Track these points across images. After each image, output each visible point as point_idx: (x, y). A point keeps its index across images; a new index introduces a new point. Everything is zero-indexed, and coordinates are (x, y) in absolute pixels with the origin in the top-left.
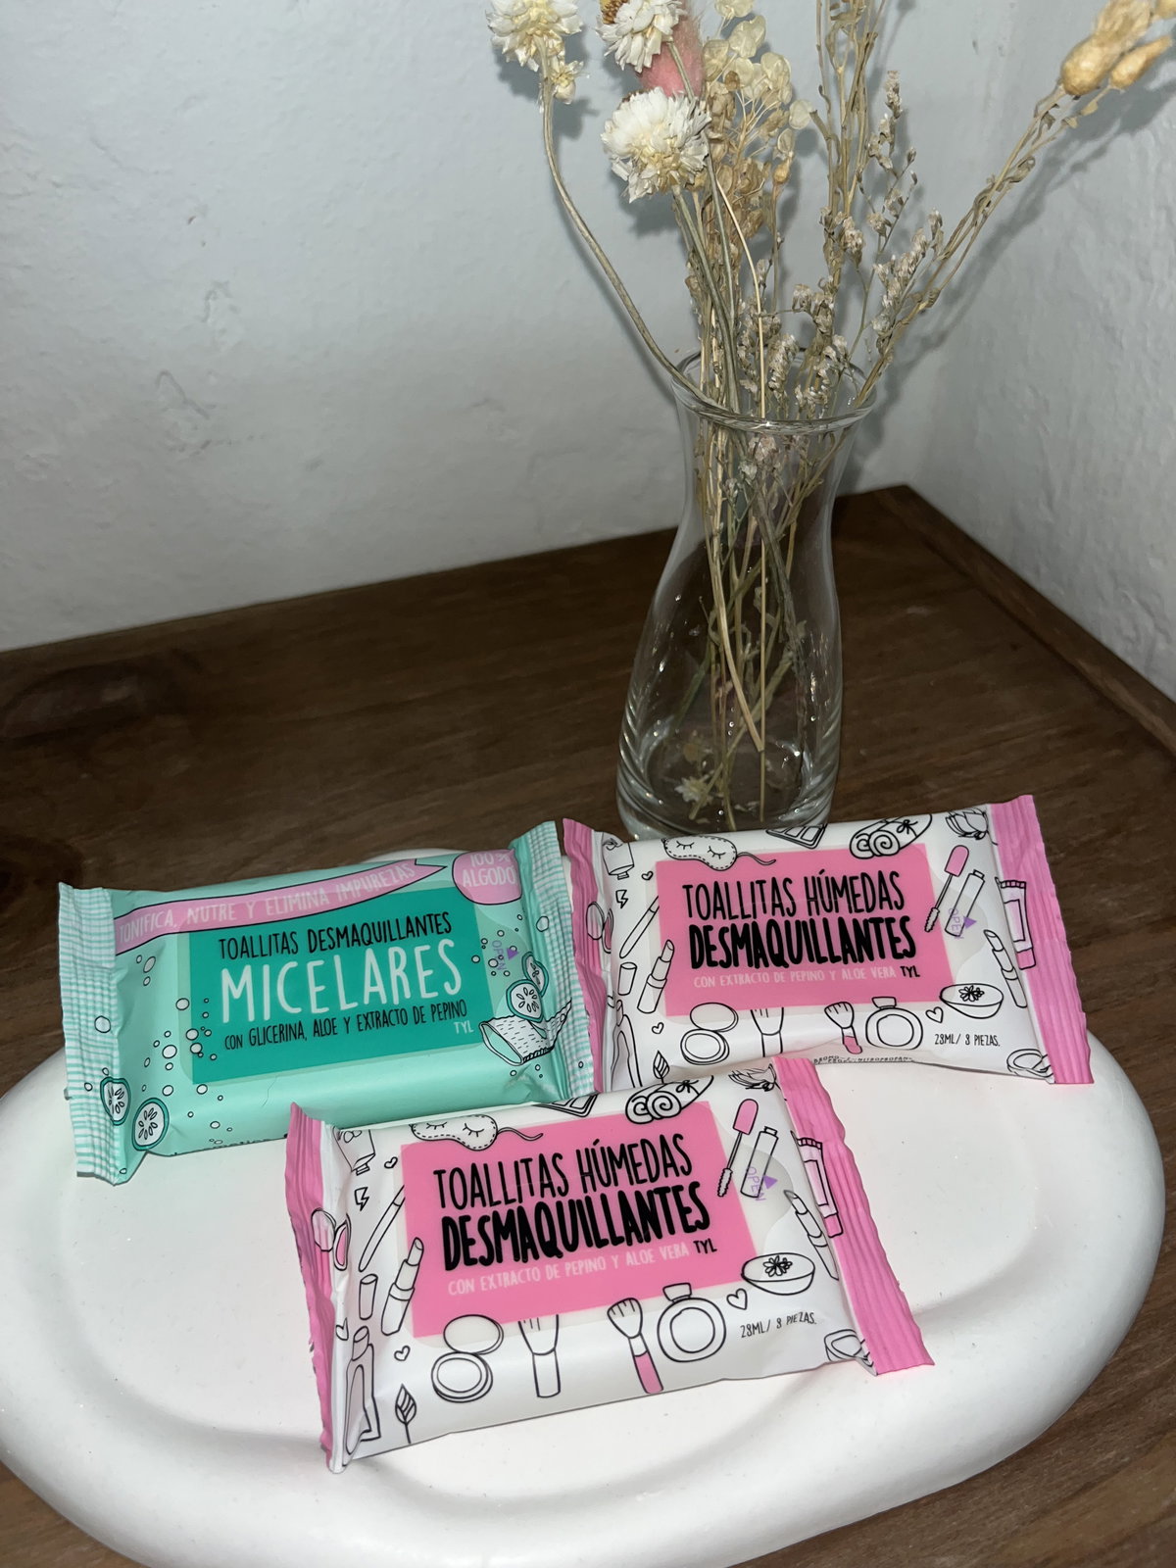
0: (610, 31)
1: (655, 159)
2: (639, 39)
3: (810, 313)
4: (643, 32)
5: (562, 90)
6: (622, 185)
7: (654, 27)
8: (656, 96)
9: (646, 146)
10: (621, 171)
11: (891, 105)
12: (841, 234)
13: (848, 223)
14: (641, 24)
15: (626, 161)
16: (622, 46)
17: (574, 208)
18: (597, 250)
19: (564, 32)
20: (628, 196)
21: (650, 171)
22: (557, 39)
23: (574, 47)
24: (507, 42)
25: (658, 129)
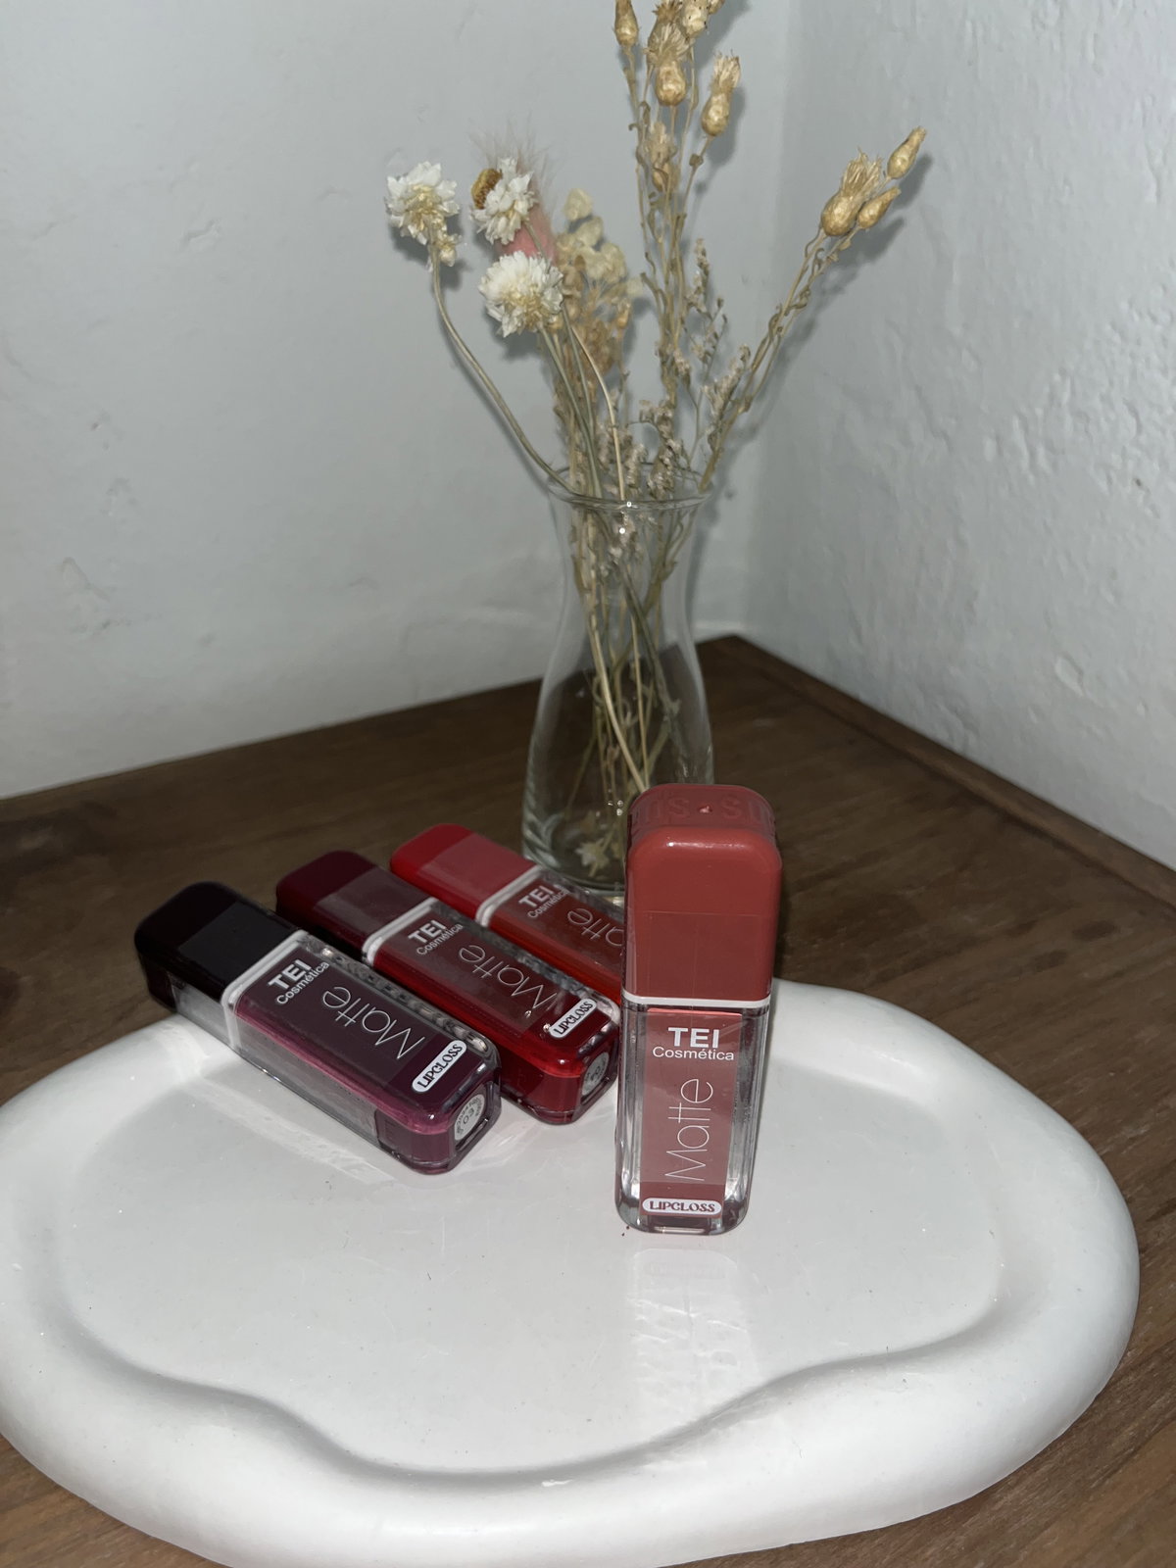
0: (480, 214)
1: (522, 303)
2: (503, 220)
3: (653, 424)
4: (505, 214)
5: (446, 254)
6: (496, 324)
7: (514, 211)
8: (519, 255)
9: (513, 292)
10: (495, 313)
11: (701, 265)
12: (673, 362)
13: (677, 353)
14: (505, 205)
15: (498, 306)
16: (490, 225)
17: (461, 340)
18: (480, 372)
19: (445, 212)
20: (502, 332)
21: (517, 312)
22: (440, 218)
23: (453, 223)
24: (401, 220)
25: (522, 281)
